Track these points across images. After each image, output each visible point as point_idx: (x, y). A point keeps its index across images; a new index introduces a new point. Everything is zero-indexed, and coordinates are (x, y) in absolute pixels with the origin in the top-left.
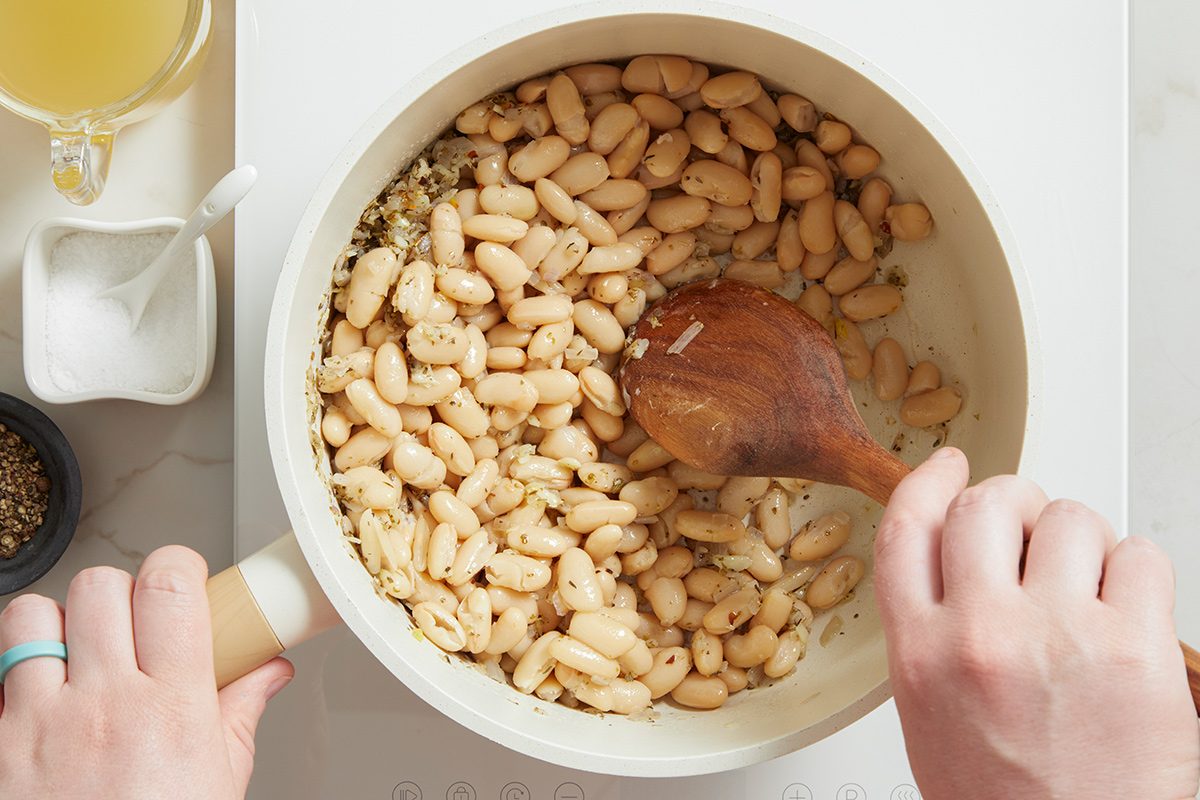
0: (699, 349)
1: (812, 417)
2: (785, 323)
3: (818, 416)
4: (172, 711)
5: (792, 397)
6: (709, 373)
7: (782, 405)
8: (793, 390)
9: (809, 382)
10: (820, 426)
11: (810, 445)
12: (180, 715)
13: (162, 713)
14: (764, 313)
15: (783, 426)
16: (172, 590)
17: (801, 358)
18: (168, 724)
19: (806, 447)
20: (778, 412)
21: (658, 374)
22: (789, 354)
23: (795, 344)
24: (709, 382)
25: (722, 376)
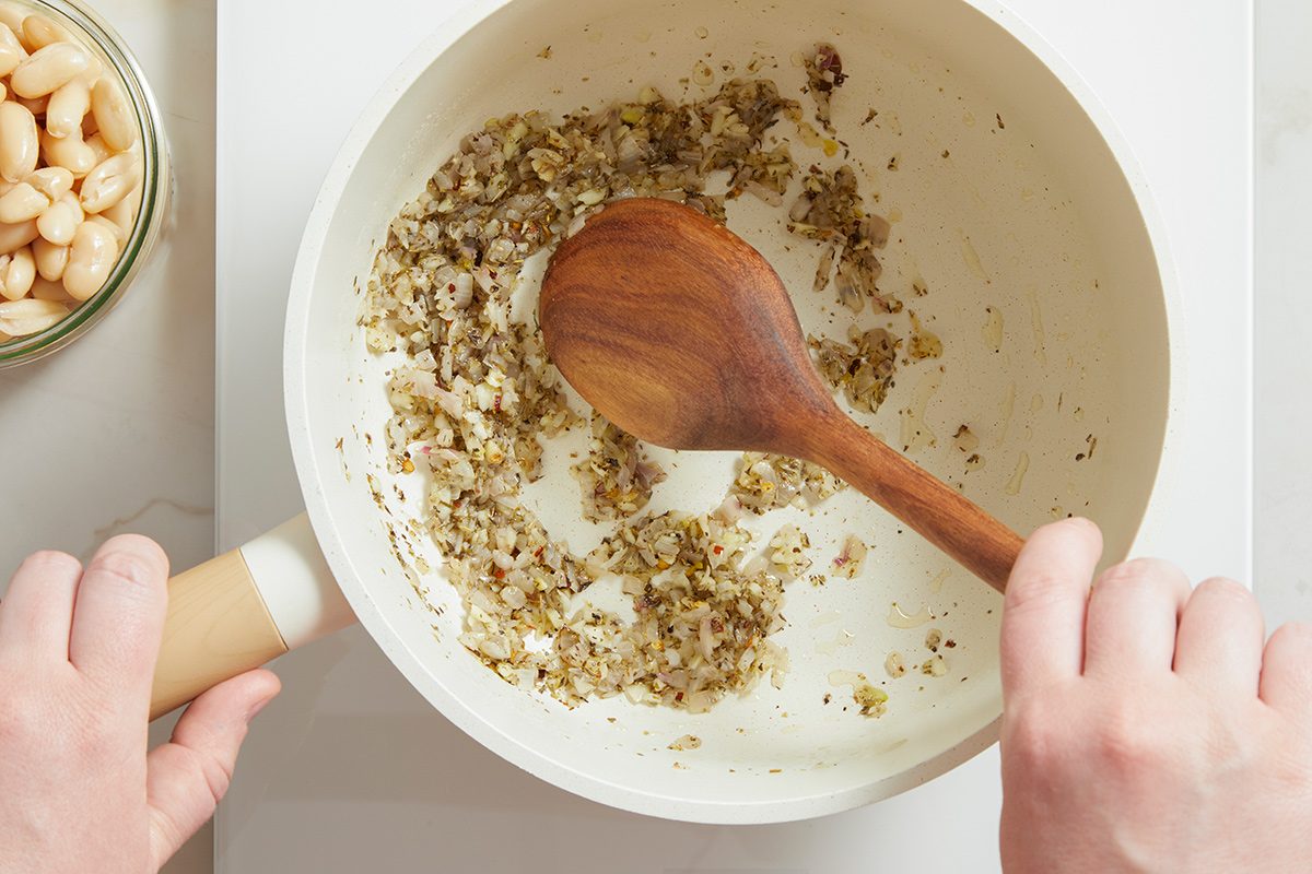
0: (625, 303)
1: (763, 389)
2: (719, 267)
3: (770, 387)
4: (91, 715)
5: (737, 366)
6: (640, 335)
7: (727, 377)
8: (738, 357)
9: (755, 345)
10: (772, 399)
11: (765, 423)
12: (99, 723)
13: (79, 716)
14: (693, 255)
15: (732, 402)
16: (130, 578)
17: (742, 314)
18: (83, 731)
19: (761, 425)
20: (724, 385)
21: (583, 335)
22: (728, 309)
23: (734, 295)
24: (643, 347)
25: (655, 339)
